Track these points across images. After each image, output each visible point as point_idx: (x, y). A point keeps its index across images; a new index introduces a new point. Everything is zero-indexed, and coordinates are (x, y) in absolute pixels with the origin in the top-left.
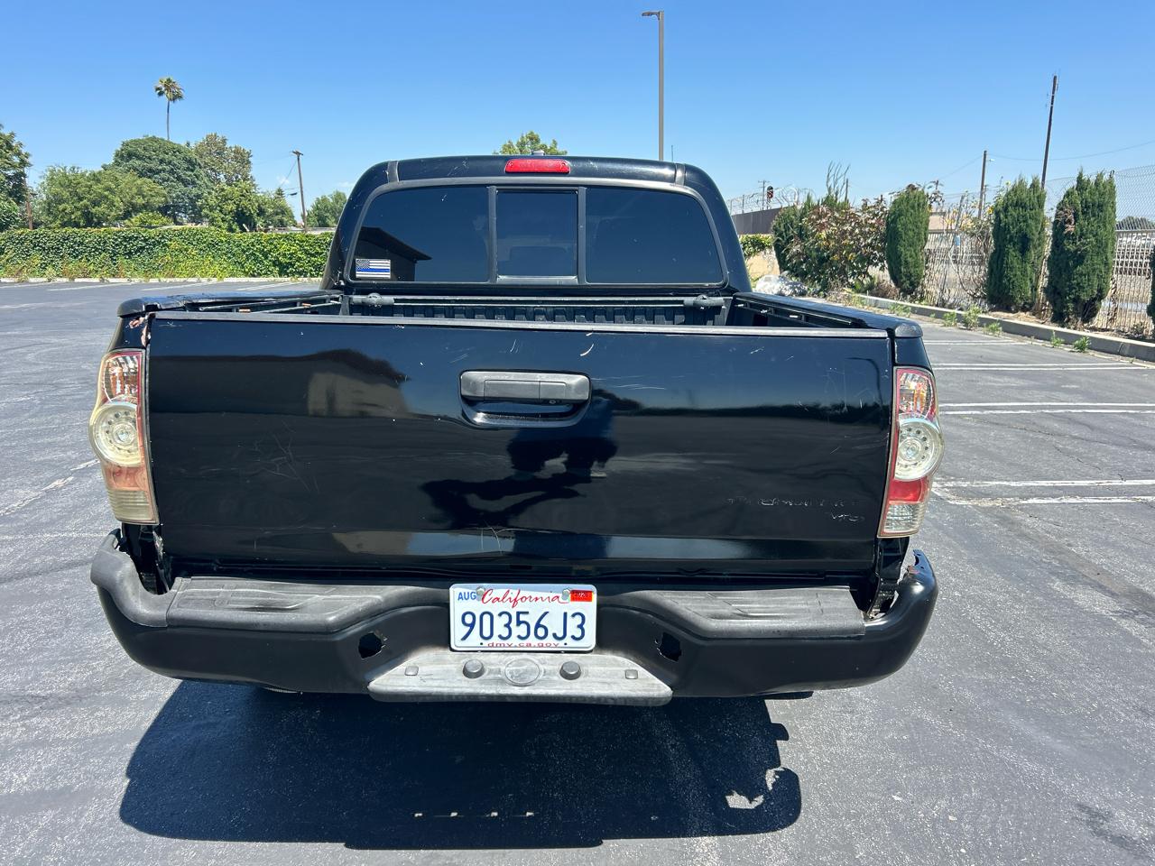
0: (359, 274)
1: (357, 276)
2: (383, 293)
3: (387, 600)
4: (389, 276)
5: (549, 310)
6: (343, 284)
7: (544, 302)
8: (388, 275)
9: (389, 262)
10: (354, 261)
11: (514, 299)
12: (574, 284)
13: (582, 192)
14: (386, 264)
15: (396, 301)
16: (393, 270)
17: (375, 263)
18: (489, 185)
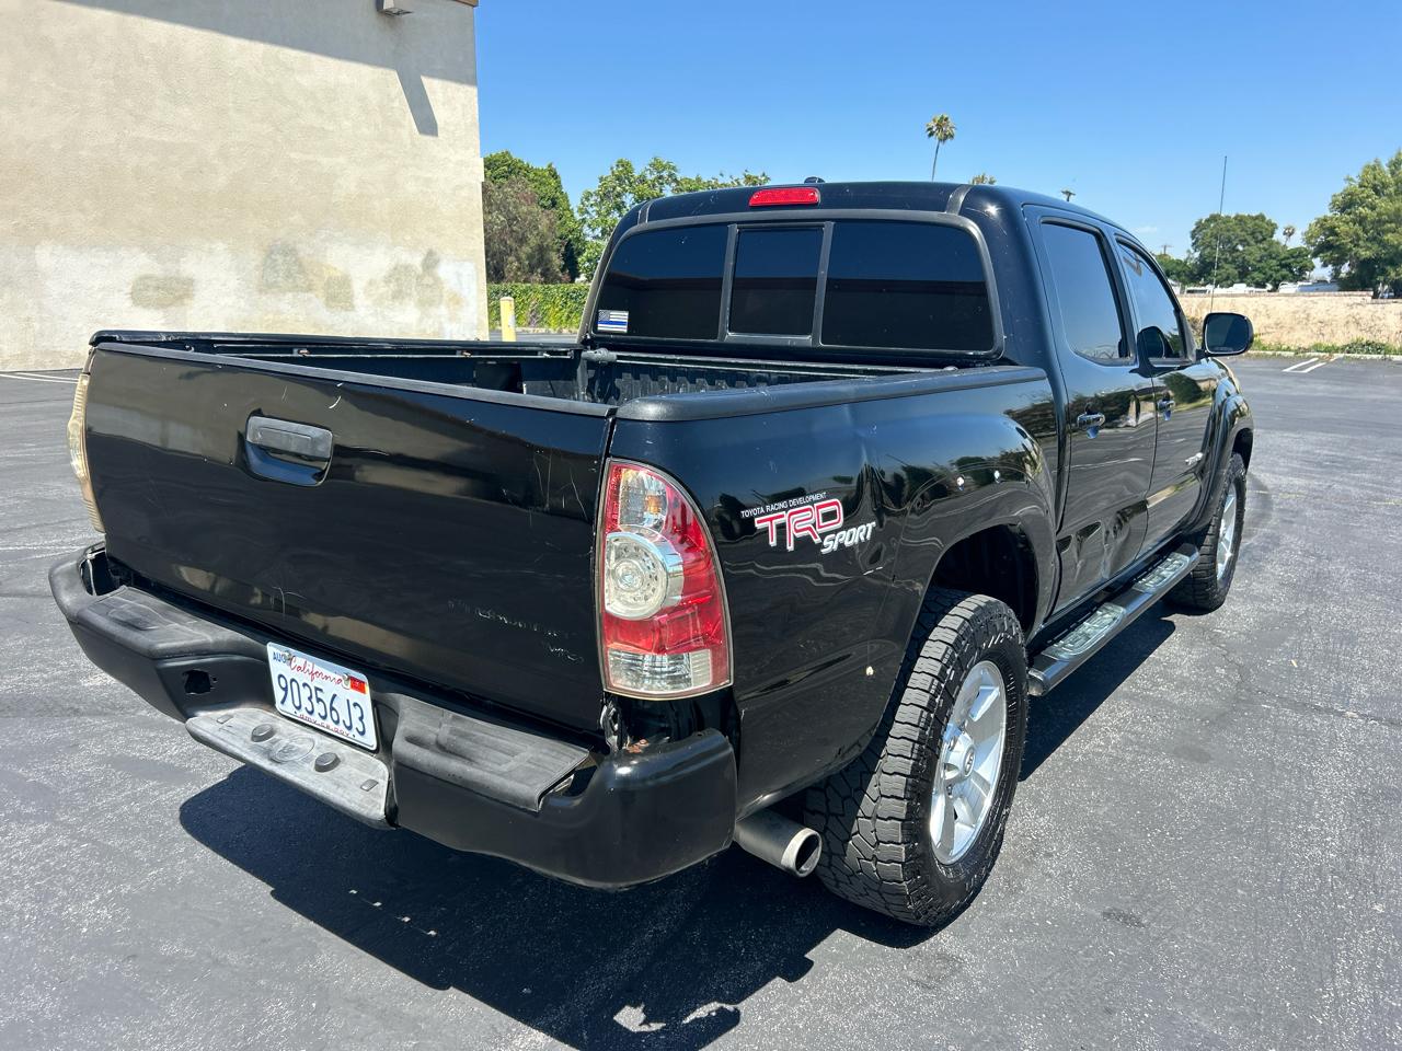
0: (601, 327)
1: (598, 329)
2: (611, 348)
3: (216, 643)
4: (625, 331)
5: (773, 377)
7: (767, 367)
8: (624, 329)
9: (627, 314)
10: (598, 313)
11: (733, 361)
12: (807, 345)
13: (829, 228)
14: (623, 316)
15: (619, 357)
16: (631, 324)
17: (615, 315)
18: (729, 223)
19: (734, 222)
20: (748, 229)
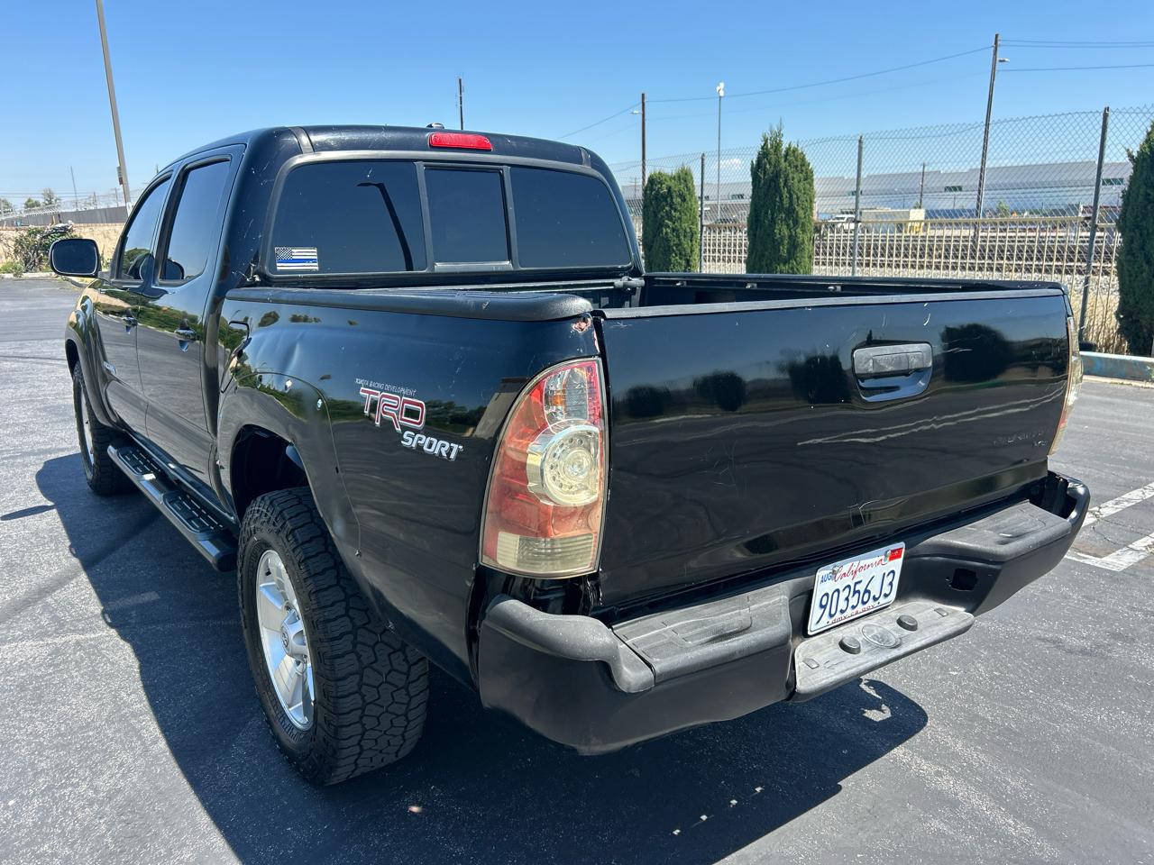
0: (280, 267)
1: (278, 268)
4: (317, 268)
6: (257, 279)
8: (315, 267)
9: (314, 250)
10: (274, 250)
12: (508, 269)
14: (312, 253)
16: (321, 260)
17: (297, 253)
18: (417, 160)
19: (420, 160)
20: (434, 167)
